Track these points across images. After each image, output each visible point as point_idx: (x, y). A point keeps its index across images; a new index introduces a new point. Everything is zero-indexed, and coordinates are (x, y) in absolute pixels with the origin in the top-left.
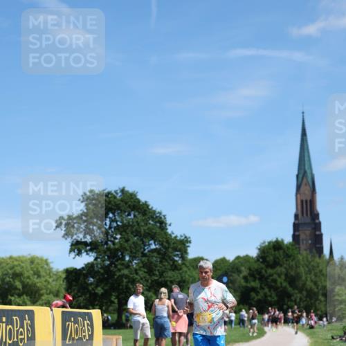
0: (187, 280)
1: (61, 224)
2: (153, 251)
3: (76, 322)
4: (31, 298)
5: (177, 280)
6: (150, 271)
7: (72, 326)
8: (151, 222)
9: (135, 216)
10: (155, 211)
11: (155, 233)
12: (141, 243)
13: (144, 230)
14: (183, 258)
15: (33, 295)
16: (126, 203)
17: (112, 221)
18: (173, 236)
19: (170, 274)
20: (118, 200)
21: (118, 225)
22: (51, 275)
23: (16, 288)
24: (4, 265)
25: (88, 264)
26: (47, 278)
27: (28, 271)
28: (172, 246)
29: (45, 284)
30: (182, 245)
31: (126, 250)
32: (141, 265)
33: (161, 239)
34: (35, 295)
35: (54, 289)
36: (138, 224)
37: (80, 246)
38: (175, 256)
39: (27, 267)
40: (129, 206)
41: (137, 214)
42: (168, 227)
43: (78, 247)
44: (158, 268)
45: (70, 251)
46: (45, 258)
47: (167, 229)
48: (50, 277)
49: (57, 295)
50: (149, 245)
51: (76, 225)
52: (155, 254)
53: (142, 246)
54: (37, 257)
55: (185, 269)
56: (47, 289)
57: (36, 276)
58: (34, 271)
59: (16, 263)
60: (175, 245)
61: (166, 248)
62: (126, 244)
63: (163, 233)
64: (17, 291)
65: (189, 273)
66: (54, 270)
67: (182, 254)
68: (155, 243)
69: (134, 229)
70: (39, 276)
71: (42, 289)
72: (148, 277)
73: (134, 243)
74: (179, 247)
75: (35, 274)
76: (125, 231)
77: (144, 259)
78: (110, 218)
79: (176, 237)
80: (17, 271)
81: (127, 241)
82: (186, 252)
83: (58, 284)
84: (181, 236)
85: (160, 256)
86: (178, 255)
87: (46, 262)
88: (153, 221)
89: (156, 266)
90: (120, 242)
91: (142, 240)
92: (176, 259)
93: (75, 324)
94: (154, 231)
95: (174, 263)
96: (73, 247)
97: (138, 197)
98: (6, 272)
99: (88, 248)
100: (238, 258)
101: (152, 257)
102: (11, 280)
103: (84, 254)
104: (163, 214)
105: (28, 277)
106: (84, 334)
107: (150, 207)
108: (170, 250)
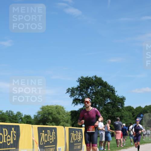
0: (124, 116)
1: (69, 91)
2: (109, 103)
3: (75, 133)
4: (56, 123)
5: (120, 116)
6: (108, 112)
7: (73, 135)
8: (108, 90)
9: (101, 88)
10: (110, 86)
11: (110, 95)
12: (104, 99)
13: (105, 94)
14: (122, 106)
15: (57, 122)
16: (97, 82)
17: (91, 90)
18: (118, 96)
19: (116, 113)
20: (94, 81)
21: (94, 92)
22: (65, 113)
23: (49, 119)
24: (44, 109)
25: (81, 109)
26: (63, 115)
27: (55, 112)
28: (117, 101)
29: (62, 117)
30: (122, 100)
31: (97, 103)
32: (104, 109)
33: (112, 98)
34: (58, 122)
35: (66, 120)
36: (102, 91)
37: (77, 101)
38: (119, 105)
39: (54, 110)
40: (99, 84)
41: (102, 87)
42: (116, 93)
43: (76, 101)
44: (111, 111)
45: (73, 103)
46: (62, 106)
47: (115, 94)
48: (64, 115)
49: (67, 122)
50: (107, 100)
51: (75, 92)
52: (110, 105)
53: (104, 101)
54: (59, 106)
55: (123, 111)
56: (63, 120)
57: (58, 114)
58: (57, 112)
59: (50, 108)
60: (119, 101)
61: (115, 102)
62: (97, 100)
63: (113, 95)
64: (50, 121)
65: (124, 112)
66: (66, 111)
67: (121, 105)
68: (110, 100)
69: (101, 94)
70: (59, 114)
71: (60, 120)
72: (107, 114)
73: (101, 99)
74: (121, 101)
75: (58, 113)
76: (97, 94)
77: (105, 107)
78: (90, 89)
79: (119, 97)
80: (50, 112)
81: (98, 99)
82: (123, 104)
83: (68, 117)
84: (121, 97)
85: (112, 105)
86: (120, 105)
87: (63, 108)
88: (109, 90)
89: (110, 110)
90: (94, 99)
91: (104, 98)
92: (119, 106)
93: (74, 134)
94: (109, 94)
95: (118, 108)
96: (74, 101)
97: (102, 79)
98: (45, 112)
99: (80, 102)
100: (146, 106)
101: (109, 106)
102: (47, 116)
103: (79, 104)
104: (113, 87)
105: (55, 115)
106: (78, 138)
107: (108, 84)
108: (116, 103)
